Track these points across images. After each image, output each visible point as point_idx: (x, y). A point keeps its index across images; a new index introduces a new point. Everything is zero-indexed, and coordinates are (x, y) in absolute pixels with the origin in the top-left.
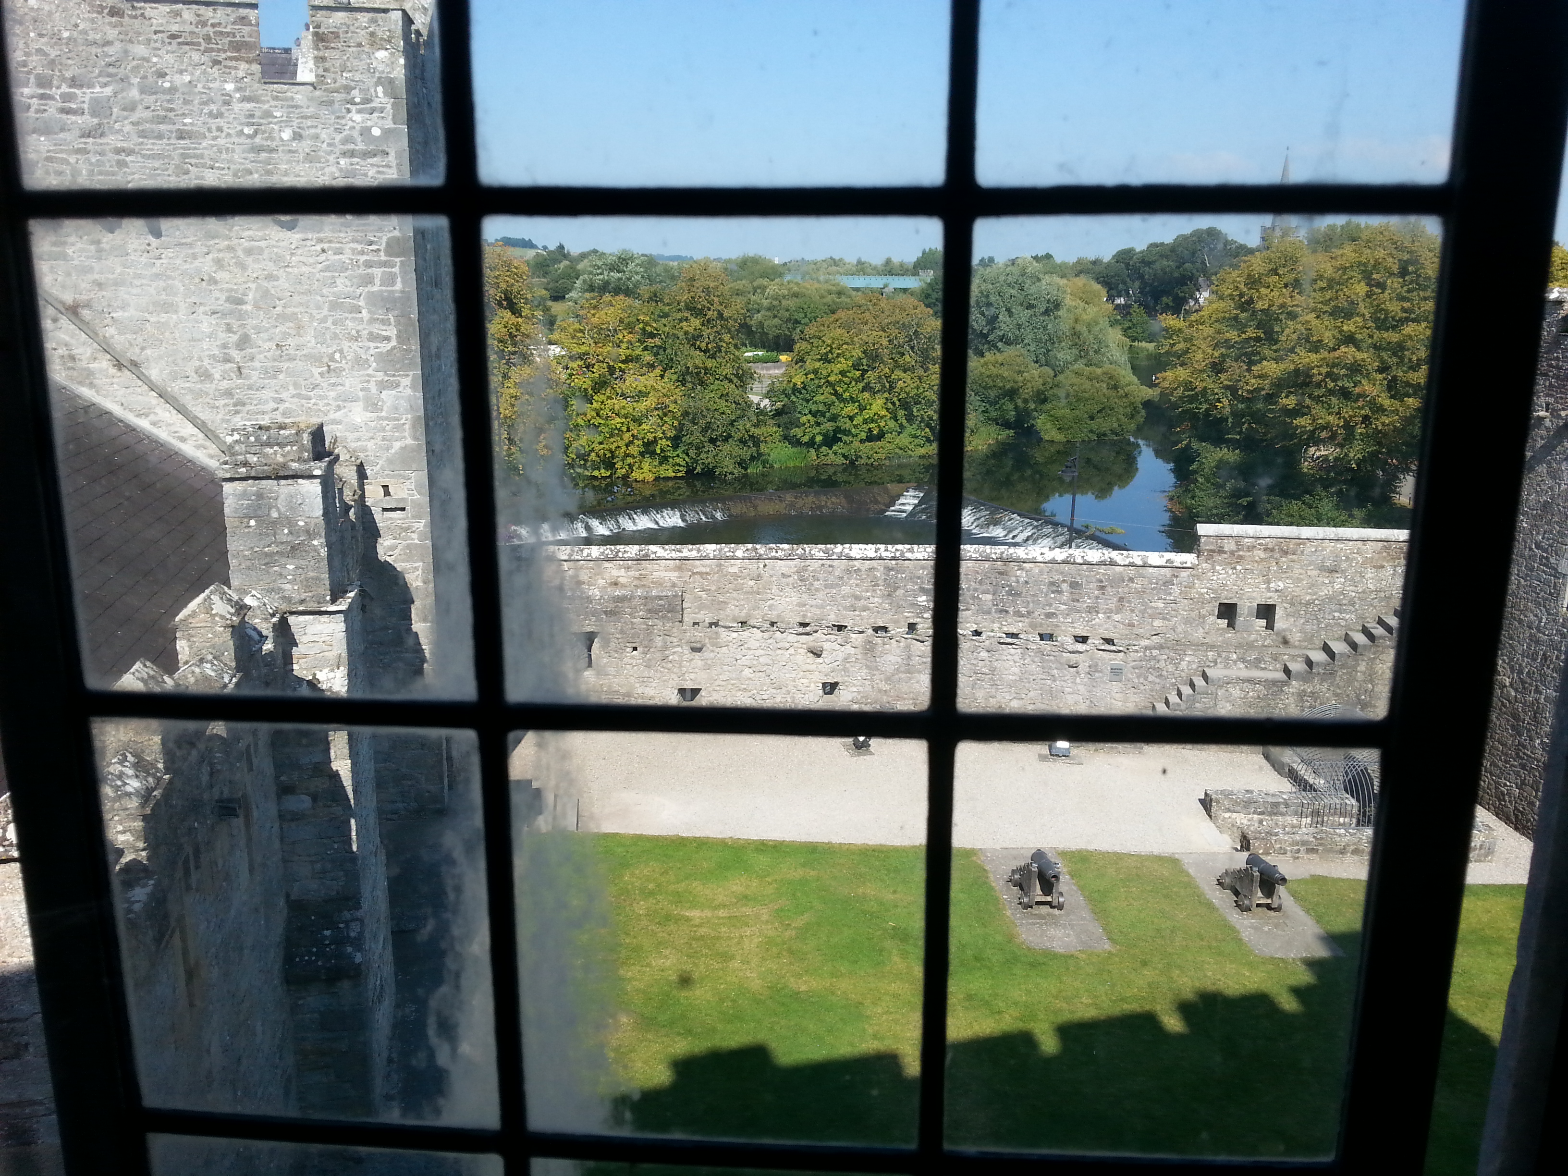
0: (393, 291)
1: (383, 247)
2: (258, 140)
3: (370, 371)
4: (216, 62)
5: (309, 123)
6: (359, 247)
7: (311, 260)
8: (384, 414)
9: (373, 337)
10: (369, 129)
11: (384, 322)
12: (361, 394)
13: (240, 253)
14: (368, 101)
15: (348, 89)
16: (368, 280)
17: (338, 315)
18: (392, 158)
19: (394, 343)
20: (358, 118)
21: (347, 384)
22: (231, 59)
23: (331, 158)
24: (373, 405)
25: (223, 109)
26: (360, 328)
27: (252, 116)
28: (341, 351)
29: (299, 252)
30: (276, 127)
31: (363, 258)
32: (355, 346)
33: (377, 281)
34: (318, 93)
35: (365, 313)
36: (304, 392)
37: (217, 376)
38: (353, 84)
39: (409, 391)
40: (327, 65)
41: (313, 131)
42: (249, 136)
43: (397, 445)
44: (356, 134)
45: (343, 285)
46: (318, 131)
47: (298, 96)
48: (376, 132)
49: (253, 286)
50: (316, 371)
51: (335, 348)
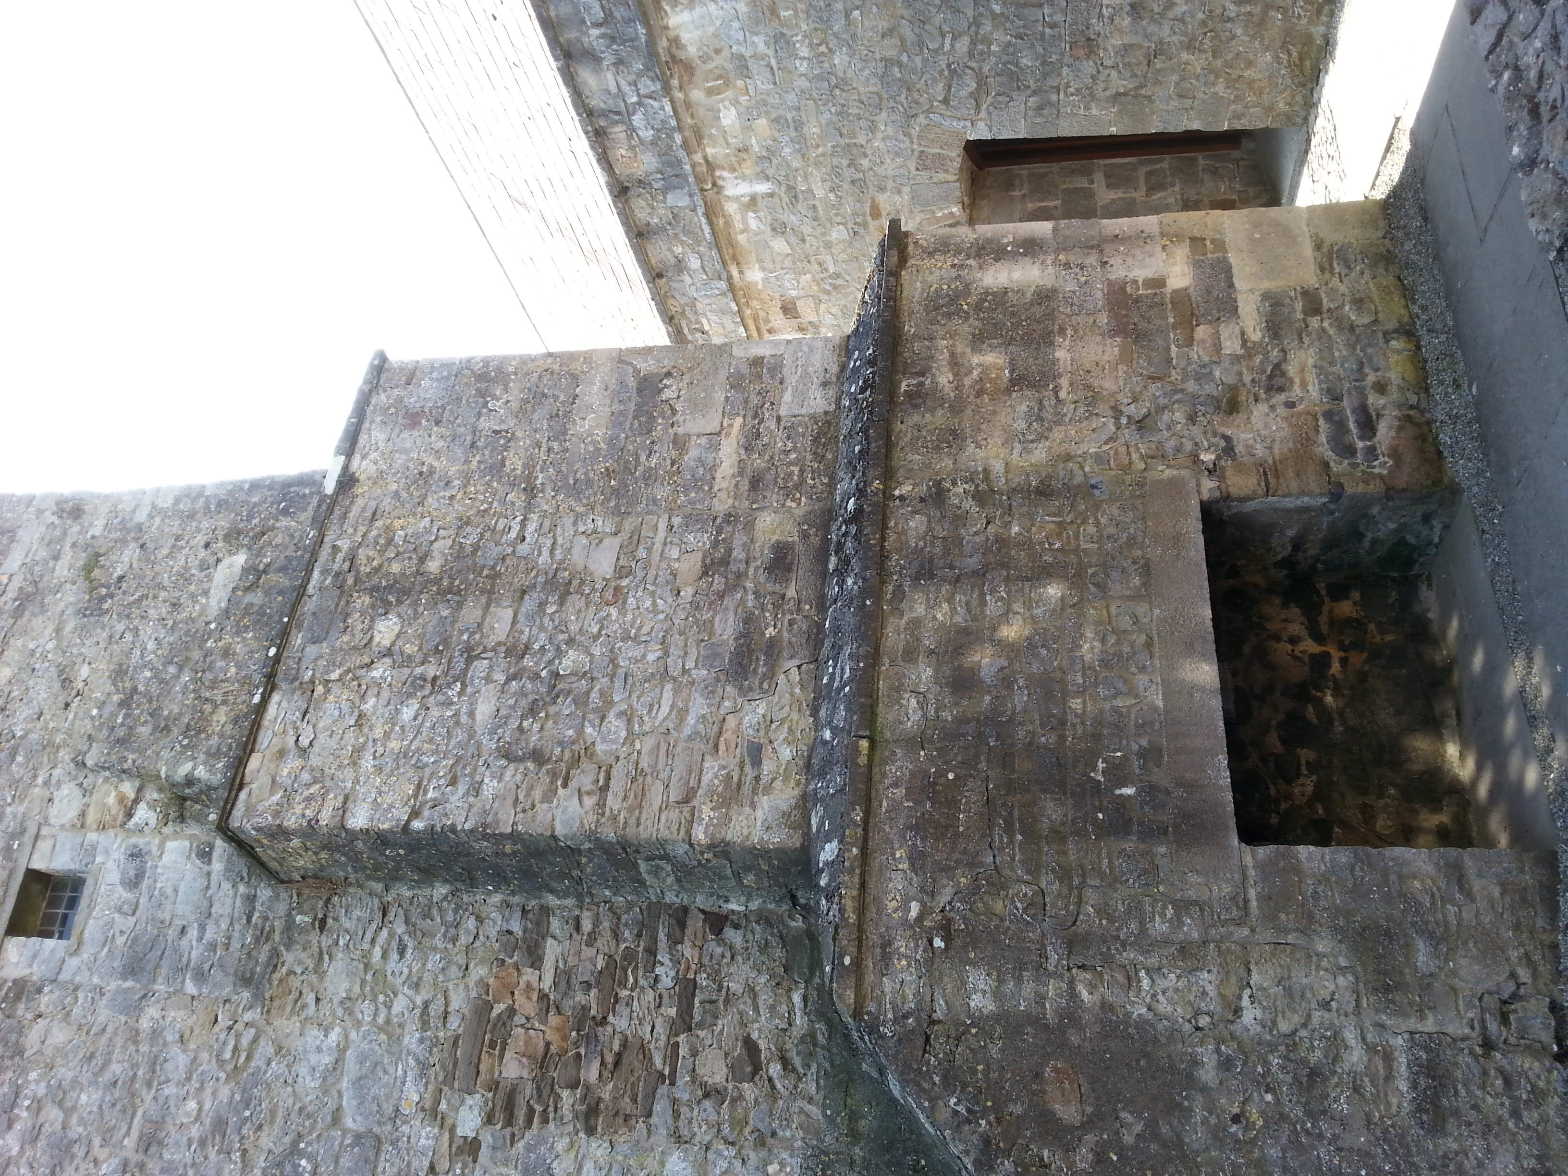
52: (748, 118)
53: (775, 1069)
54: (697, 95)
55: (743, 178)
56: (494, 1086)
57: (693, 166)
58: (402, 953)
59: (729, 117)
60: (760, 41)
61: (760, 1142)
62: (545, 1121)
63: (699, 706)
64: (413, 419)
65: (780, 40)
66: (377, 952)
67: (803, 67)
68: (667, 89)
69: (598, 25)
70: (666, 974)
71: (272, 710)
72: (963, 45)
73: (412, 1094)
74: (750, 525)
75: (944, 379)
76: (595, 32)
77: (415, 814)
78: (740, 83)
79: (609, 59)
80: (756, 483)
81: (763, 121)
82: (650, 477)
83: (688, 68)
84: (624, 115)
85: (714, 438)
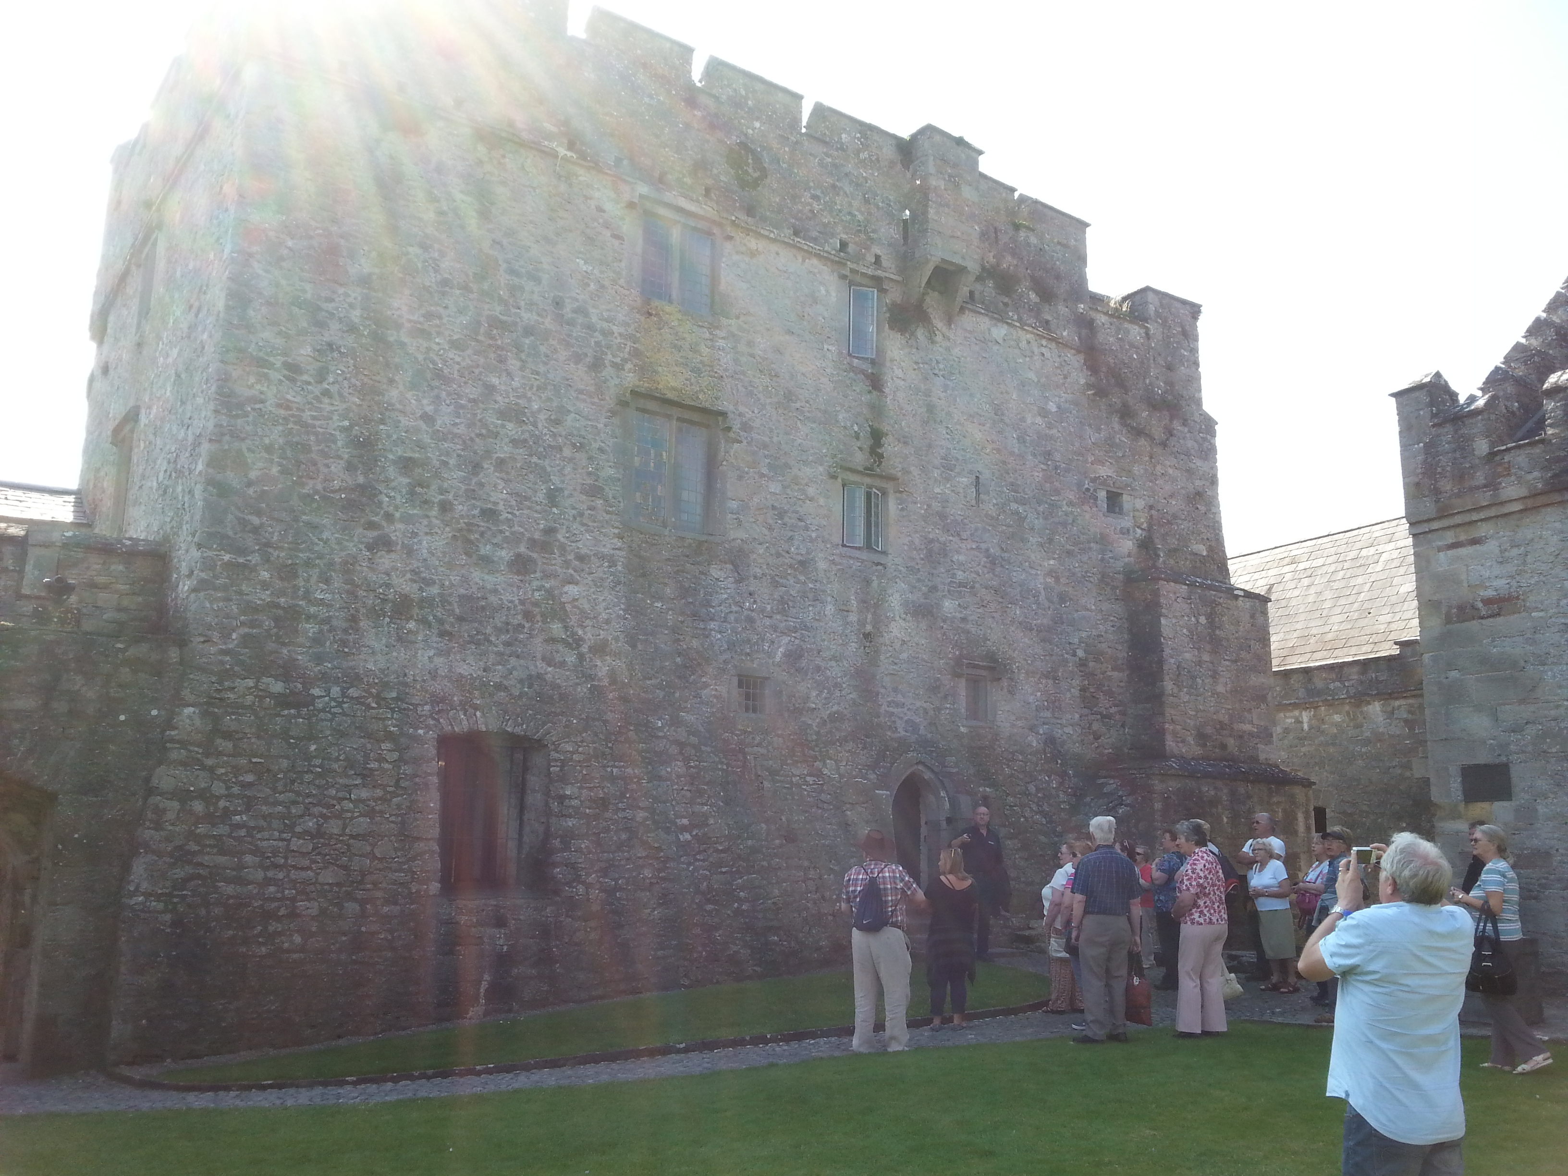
52: (1337, 725)
53: (1096, 744)
54: (1347, 708)
55: (1310, 720)
56: (1086, 659)
57: (1317, 702)
58: (1113, 626)
59: (1337, 718)
60: (1368, 734)
61: (1082, 741)
62: (1082, 676)
63: (1192, 723)
64: (1253, 616)
65: (1367, 742)
66: (1112, 618)
67: (1358, 749)
68: (1351, 697)
69: (1376, 677)
70: (1113, 710)
71: (1184, 587)
72: (1365, 808)
73: (1084, 635)
74: (1231, 736)
75: (1275, 800)
76: (1374, 676)
77: (1164, 638)
78: (1352, 724)
79: (1363, 678)
80: (1241, 737)
81: (1335, 731)
82: (1241, 701)
83: (1358, 706)
84: (1340, 679)
85: (1251, 722)
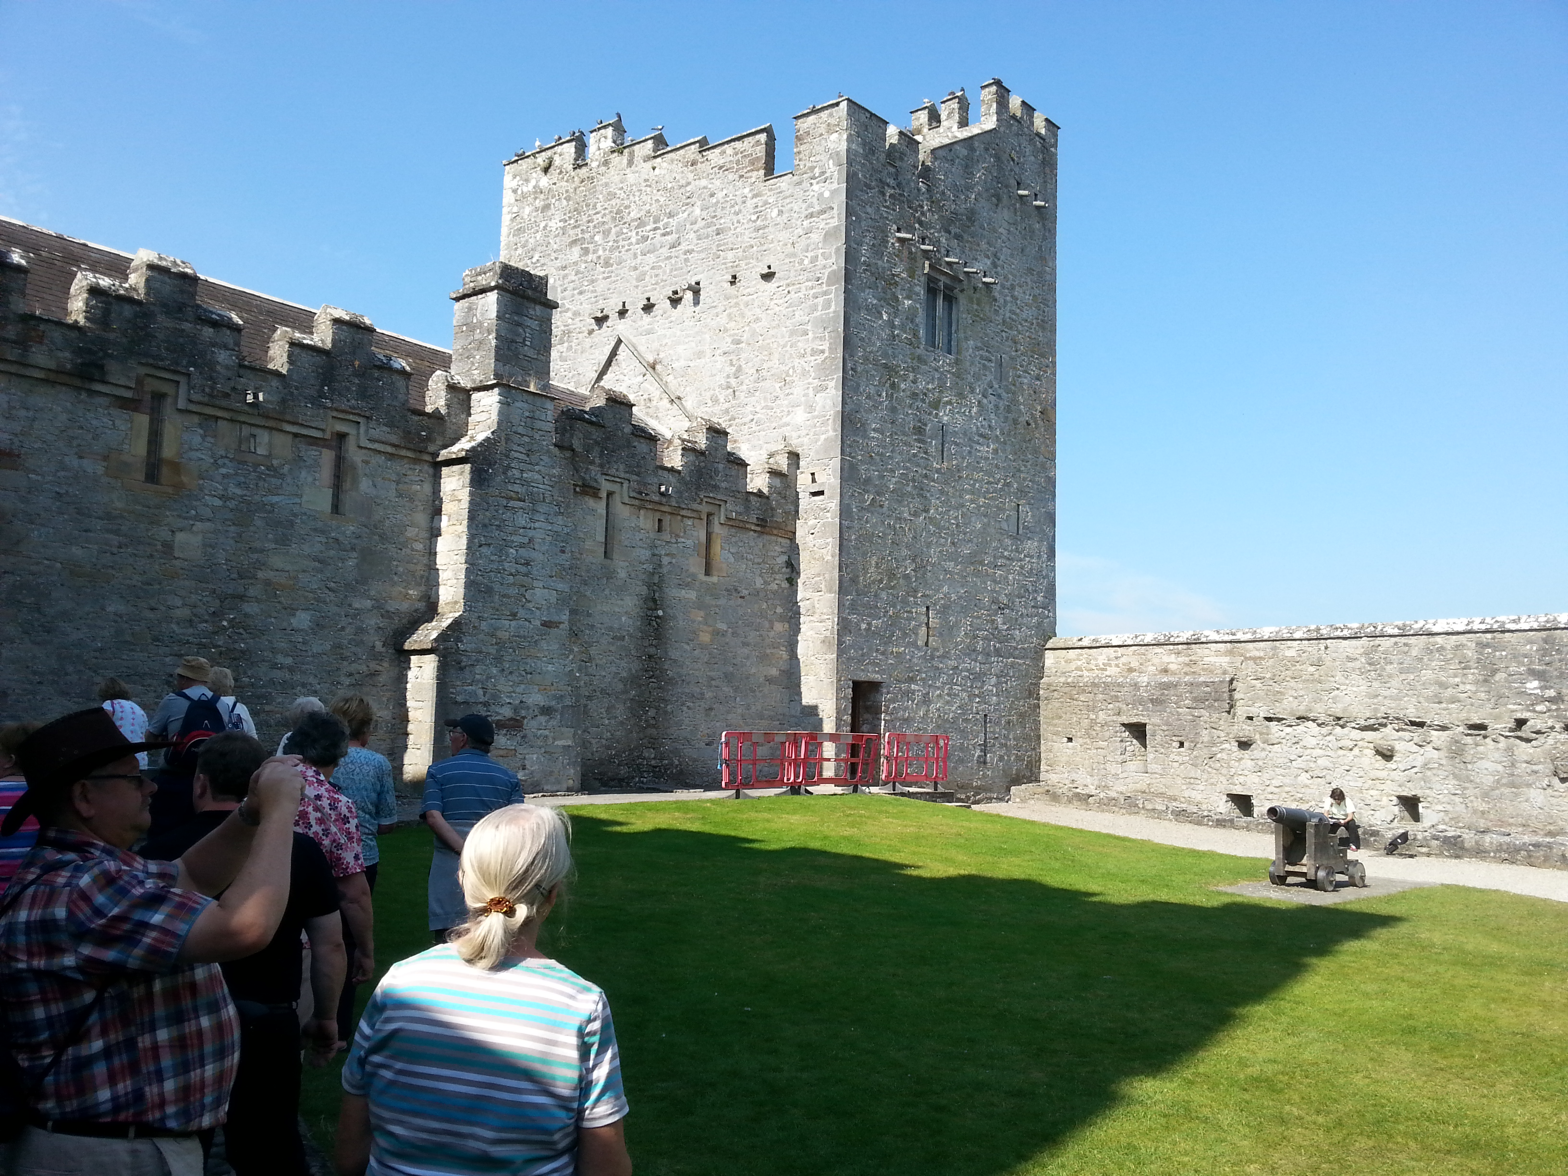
0: (829, 313)
1: (824, 281)
2: (759, 223)
3: (810, 380)
4: (741, 176)
5: (788, 201)
6: (810, 284)
7: (781, 301)
8: (816, 413)
9: (814, 352)
10: (822, 194)
11: (822, 339)
12: (803, 399)
13: (742, 307)
14: (823, 173)
15: (812, 169)
16: (814, 308)
17: (794, 339)
18: (835, 211)
19: (827, 354)
20: (816, 187)
21: (795, 393)
22: (749, 171)
23: (799, 223)
24: (810, 408)
25: (742, 208)
26: (806, 347)
27: (757, 207)
28: (793, 367)
29: (775, 297)
30: (769, 210)
31: (812, 292)
32: (802, 361)
33: (820, 308)
34: (795, 177)
35: (811, 335)
36: (770, 404)
37: (722, 400)
38: (815, 164)
39: (834, 391)
40: (801, 156)
41: (789, 206)
42: (754, 221)
43: (823, 437)
44: (815, 200)
45: (800, 316)
46: (792, 205)
47: (784, 184)
48: (827, 194)
49: (747, 328)
50: (778, 385)
51: (790, 365)
